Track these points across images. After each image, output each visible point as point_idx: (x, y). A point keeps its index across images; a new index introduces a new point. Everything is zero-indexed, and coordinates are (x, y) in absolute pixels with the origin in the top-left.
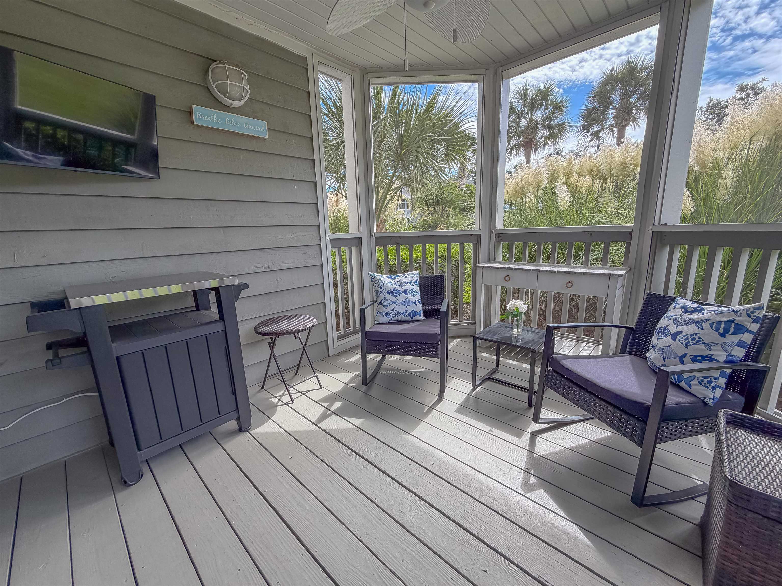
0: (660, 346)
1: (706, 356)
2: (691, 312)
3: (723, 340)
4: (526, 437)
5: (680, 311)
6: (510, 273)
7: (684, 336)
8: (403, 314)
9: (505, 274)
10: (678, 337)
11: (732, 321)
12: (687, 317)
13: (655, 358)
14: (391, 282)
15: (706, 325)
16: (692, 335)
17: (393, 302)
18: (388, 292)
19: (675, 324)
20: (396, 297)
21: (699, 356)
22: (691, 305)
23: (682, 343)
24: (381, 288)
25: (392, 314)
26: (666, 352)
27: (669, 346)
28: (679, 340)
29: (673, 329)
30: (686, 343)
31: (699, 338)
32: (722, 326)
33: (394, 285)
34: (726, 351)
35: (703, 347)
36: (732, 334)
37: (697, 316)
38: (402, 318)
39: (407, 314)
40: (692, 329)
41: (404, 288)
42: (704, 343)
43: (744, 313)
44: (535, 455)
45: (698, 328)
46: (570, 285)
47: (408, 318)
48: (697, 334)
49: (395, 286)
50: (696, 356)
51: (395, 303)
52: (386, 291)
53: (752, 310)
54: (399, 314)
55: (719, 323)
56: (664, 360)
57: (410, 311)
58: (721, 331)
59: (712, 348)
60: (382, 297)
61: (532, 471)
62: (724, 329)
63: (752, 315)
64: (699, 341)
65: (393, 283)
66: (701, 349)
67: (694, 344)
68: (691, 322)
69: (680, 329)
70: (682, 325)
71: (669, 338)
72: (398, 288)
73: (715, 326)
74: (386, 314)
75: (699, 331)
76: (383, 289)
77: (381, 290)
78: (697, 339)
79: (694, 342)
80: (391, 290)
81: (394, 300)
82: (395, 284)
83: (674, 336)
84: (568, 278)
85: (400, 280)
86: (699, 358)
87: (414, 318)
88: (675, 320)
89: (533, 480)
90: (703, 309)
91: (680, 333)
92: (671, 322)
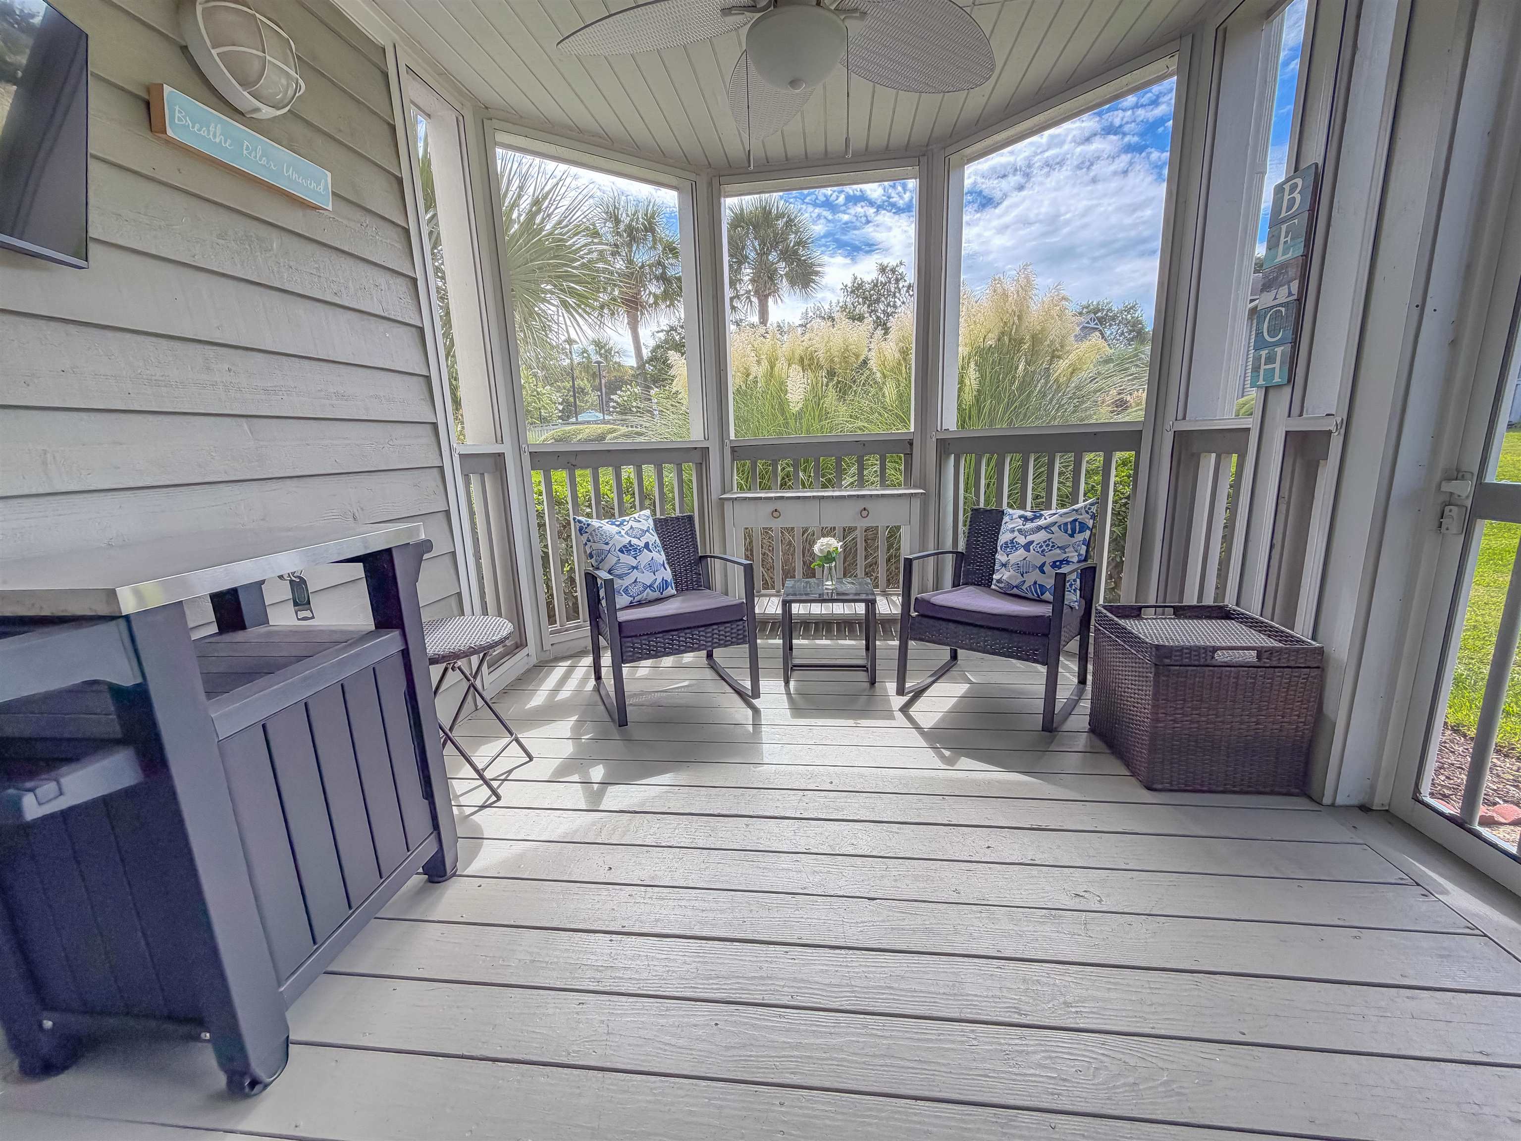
0: (1012, 562)
1: (1063, 560)
2: (1032, 520)
3: (1074, 540)
4: (899, 715)
5: (1020, 521)
6: (778, 505)
7: (1037, 544)
8: (650, 586)
9: (771, 507)
10: (1031, 547)
11: (1075, 520)
12: (1029, 525)
13: (1010, 577)
14: (620, 532)
15: (1055, 529)
16: (1045, 542)
17: (634, 568)
18: (621, 551)
19: (1022, 535)
20: (635, 558)
21: (1057, 561)
22: (1029, 514)
23: (1038, 552)
24: (607, 544)
25: (634, 590)
26: (1023, 567)
27: (1024, 559)
28: (1034, 550)
29: (1022, 540)
30: (1042, 551)
31: (1053, 543)
32: (1069, 526)
33: (626, 536)
34: (1076, 551)
35: (1058, 551)
36: (1079, 533)
37: (1041, 522)
38: (648, 593)
39: (655, 586)
40: (1042, 536)
41: (644, 540)
42: (1058, 547)
43: (1083, 511)
44: (926, 730)
45: (1048, 532)
46: (865, 513)
47: (657, 595)
48: (1049, 539)
49: (629, 539)
50: (1055, 562)
51: (636, 568)
52: (618, 549)
53: (1088, 506)
54: (646, 587)
55: (1066, 524)
56: (1022, 575)
57: (659, 581)
58: (1070, 532)
59: (1066, 550)
60: (611, 560)
61: (938, 745)
62: (1072, 529)
63: (1090, 511)
64: (1053, 546)
65: (623, 533)
66: (1057, 555)
67: (1050, 550)
68: (1040, 528)
69: (1029, 538)
70: (1031, 534)
71: (1022, 551)
72: (635, 541)
73: (1064, 527)
74: (626, 591)
75: (1050, 536)
76: (610, 545)
77: (607, 548)
78: (1051, 545)
79: (1050, 548)
80: (625, 546)
81: (634, 563)
82: (627, 533)
83: (1027, 547)
84: (861, 504)
85: (632, 527)
86: (1058, 563)
87: (666, 593)
88: (1020, 531)
89: (947, 753)
90: (1041, 515)
91: (1032, 542)
92: (1016, 533)
